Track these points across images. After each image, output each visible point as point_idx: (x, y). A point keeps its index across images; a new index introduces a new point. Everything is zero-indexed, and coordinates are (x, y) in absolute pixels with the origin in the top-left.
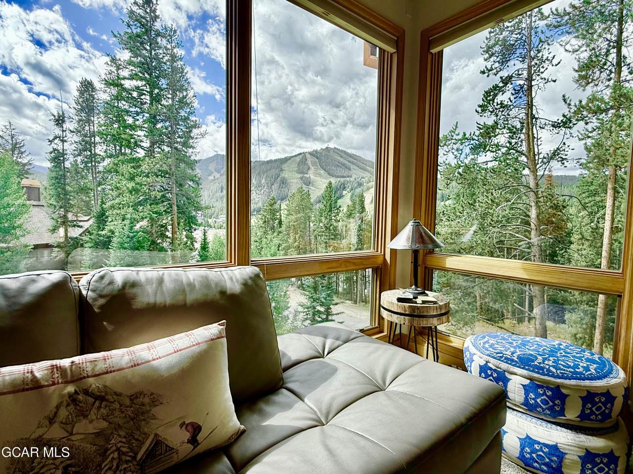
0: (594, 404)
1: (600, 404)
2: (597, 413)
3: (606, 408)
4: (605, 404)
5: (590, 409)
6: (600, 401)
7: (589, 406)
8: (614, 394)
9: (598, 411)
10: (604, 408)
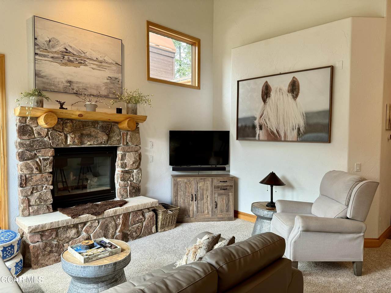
0: (7, 251)
1: (9, 250)
2: (9, 254)
3: (12, 251)
4: (10, 250)
5: (6, 254)
6: (9, 249)
7: (5, 252)
8: (13, 245)
9: (9, 253)
10: (11, 252)
